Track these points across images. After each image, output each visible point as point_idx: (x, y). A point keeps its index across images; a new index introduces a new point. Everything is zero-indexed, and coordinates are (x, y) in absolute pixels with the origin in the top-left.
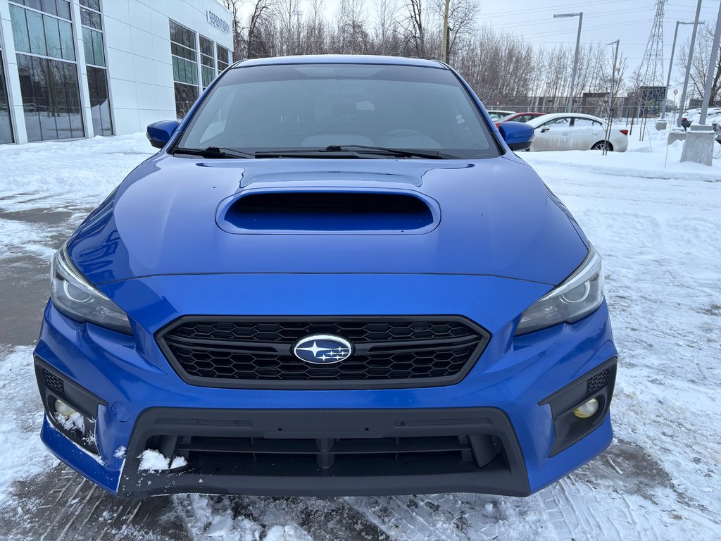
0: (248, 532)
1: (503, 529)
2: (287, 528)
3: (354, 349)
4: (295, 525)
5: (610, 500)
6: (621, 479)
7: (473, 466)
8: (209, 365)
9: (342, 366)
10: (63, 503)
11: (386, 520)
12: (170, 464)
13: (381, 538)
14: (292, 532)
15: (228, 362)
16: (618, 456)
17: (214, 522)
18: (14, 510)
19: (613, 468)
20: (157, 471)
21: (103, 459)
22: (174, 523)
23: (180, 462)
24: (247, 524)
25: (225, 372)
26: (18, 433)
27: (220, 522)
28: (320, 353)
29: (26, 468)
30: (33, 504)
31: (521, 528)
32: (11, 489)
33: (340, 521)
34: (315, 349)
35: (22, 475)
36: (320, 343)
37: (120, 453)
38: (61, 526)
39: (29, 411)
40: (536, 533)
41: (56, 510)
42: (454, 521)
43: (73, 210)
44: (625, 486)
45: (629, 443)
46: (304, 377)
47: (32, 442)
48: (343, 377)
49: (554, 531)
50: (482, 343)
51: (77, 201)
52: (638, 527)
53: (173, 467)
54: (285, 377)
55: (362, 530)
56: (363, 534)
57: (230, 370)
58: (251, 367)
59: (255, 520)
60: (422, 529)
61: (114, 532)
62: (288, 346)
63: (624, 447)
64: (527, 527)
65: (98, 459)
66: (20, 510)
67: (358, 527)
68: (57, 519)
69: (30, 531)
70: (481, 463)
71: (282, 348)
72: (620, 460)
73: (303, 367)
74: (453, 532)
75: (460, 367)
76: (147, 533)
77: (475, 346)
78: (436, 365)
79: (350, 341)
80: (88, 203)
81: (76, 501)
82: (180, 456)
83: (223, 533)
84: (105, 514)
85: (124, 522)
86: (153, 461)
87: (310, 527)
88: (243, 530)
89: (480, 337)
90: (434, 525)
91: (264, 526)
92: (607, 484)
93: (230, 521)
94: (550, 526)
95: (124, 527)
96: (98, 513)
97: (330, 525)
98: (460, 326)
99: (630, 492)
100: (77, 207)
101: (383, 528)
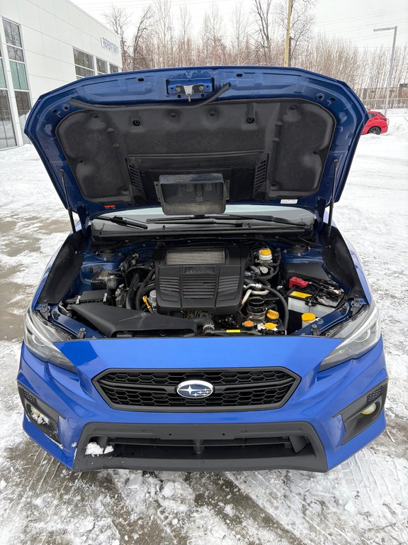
0: (152, 486)
1: (313, 484)
2: (176, 484)
3: (214, 389)
4: (181, 481)
5: (385, 463)
6: (393, 446)
7: (292, 452)
8: (126, 398)
9: (207, 399)
10: (37, 464)
11: (238, 477)
12: (104, 451)
13: (235, 490)
14: (179, 487)
15: (137, 397)
16: (393, 428)
17: (131, 478)
18: (9, 469)
19: (389, 438)
20: (96, 455)
21: (64, 446)
22: (106, 478)
23: (109, 449)
24: (151, 480)
25: (135, 402)
26: (4, 412)
27: (135, 478)
28: (193, 393)
29: (12, 438)
30: (20, 464)
31: (325, 483)
32: (5, 454)
33: (209, 478)
34: (190, 390)
35: (10, 444)
36: (193, 386)
37: (74, 445)
38: (38, 480)
39: (9, 395)
40: (334, 488)
41: (33, 469)
42: (282, 478)
43: (17, 219)
44: (395, 452)
45: (402, 418)
46: (184, 405)
47: (13, 419)
48: (208, 405)
49: (346, 486)
50: (295, 383)
51: (19, 211)
52: (401, 483)
53: (105, 453)
54: (172, 405)
55: (223, 485)
56: (224, 487)
57: (139, 401)
58: (151, 399)
59: (156, 477)
60: (261, 484)
61: (70, 485)
62: (174, 387)
63: (399, 421)
64: (329, 483)
65: (60, 446)
66: (12, 468)
67: (221, 482)
68: (35, 476)
69: (20, 483)
70: (296, 451)
71: (170, 389)
72: (394, 431)
73: (184, 399)
74: (281, 486)
75: (282, 398)
76: (91, 486)
77: (292, 384)
78: (267, 397)
79: (212, 383)
80: (26, 212)
81: (45, 462)
82: (109, 445)
83: (137, 486)
84: (64, 471)
85: (76, 478)
86: (93, 449)
87: (190, 482)
88: (149, 484)
89: (294, 380)
90: (269, 482)
91: (162, 481)
92: (384, 450)
93: (141, 478)
94: (343, 482)
95: (77, 481)
96: (59, 471)
97: (203, 480)
98: (281, 374)
99: (398, 456)
100: (19, 216)
101: (236, 483)
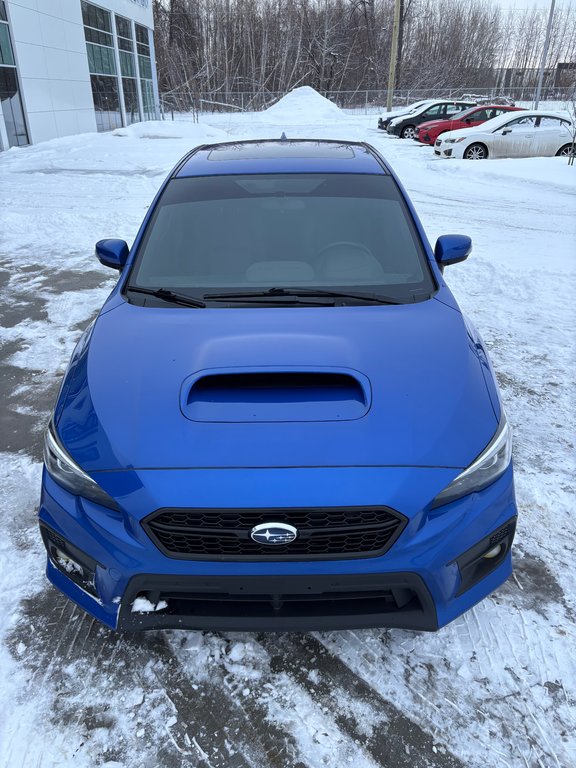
0: (216, 647)
1: (419, 643)
2: (247, 646)
3: (298, 532)
4: (253, 640)
5: (509, 616)
6: (521, 595)
8: (185, 544)
9: (290, 545)
10: (66, 620)
11: (325, 635)
12: (155, 608)
13: (321, 652)
14: (251, 648)
15: (199, 543)
16: (522, 570)
17: (188, 638)
18: (28, 627)
19: (517, 584)
20: (145, 613)
21: (104, 601)
22: (156, 638)
23: (162, 605)
24: (215, 640)
25: (197, 549)
26: (15, 551)
28: (271, 538)
29: (29, 587)
30: (42, 621)
31: (433, 641)
32: (21, 608)
33: (288, 636)
34: (268, 535)
35: (27, 595)
36: (272, 530)
37: (117, 600)
38: (68, 642)
39: (21, 528)
40: (445, 647)
41: (60, 627)
42: (380, 636)
44: (523, 602)
45: (533, 557)
46: (259, 553)
47: (30, 561)
48: (290, 552)
49: (459, 645)
50: (401, 526)
52: (528, 642)
53: (158, 609)
54: (244, 553)
55: (306, 645)
56: (307, 648)
57: (201, 548)
58: (217, 546)
59: (221, 636)
60: (354, 643)
61: (111, 647)
62: (247, 532)
63: (530, 561)
64: (438, 642)
65: (98, 601)
66: (32, 627)
67: (303, 642)
68: (64, 635)
69: (44, 646)
71: (240, 533)
72: (523, 575)
73: (259, 546)
74: (379, 646)
75: (384, 543)
76: (137, 648)
77: (396, 528)
78: (364, 543)
79: (296, 526)
80: (22, 258)
81: (76, 618)
82: (162, 600)
83: (197, 648)
84: (101, 630)
85: (117, 638)
86: (142, 605)
87: (265, 642)
88: (213, 645)
89: (400, 521)
90: (364, 641)
91: (228, 641)
92: (509, 599)
93: (201, 638)
94: (457, 640)
95: (118, 642)
96: (95, 629)
97: (281, 640)
98: (383, 514)
99: (527, 607)
100: (13, 264)
101: (323, 642)
